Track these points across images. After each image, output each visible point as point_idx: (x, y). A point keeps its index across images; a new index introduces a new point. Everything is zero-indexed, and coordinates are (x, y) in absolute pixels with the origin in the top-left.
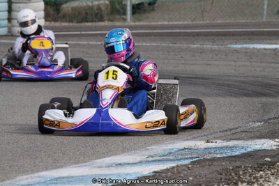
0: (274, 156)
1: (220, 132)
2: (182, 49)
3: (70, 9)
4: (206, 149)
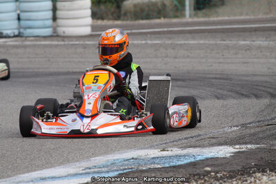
0: (218, 165)
1: (186, 138)
2: (228, 47)
3: (132, 6)
4: (153, 158)
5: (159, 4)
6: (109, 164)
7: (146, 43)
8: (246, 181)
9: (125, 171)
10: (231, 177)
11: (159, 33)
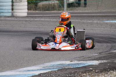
0: (95, 67)
1: (78, 57)
2: (83, 23)
3: (42, 5)
4: (68, 64)
5: (53, 5)
6: (52, 66)
7: (50, 20)
8: (108, 73)
9: (60, 69)
10: (101, 72)
11: (54, 16)
